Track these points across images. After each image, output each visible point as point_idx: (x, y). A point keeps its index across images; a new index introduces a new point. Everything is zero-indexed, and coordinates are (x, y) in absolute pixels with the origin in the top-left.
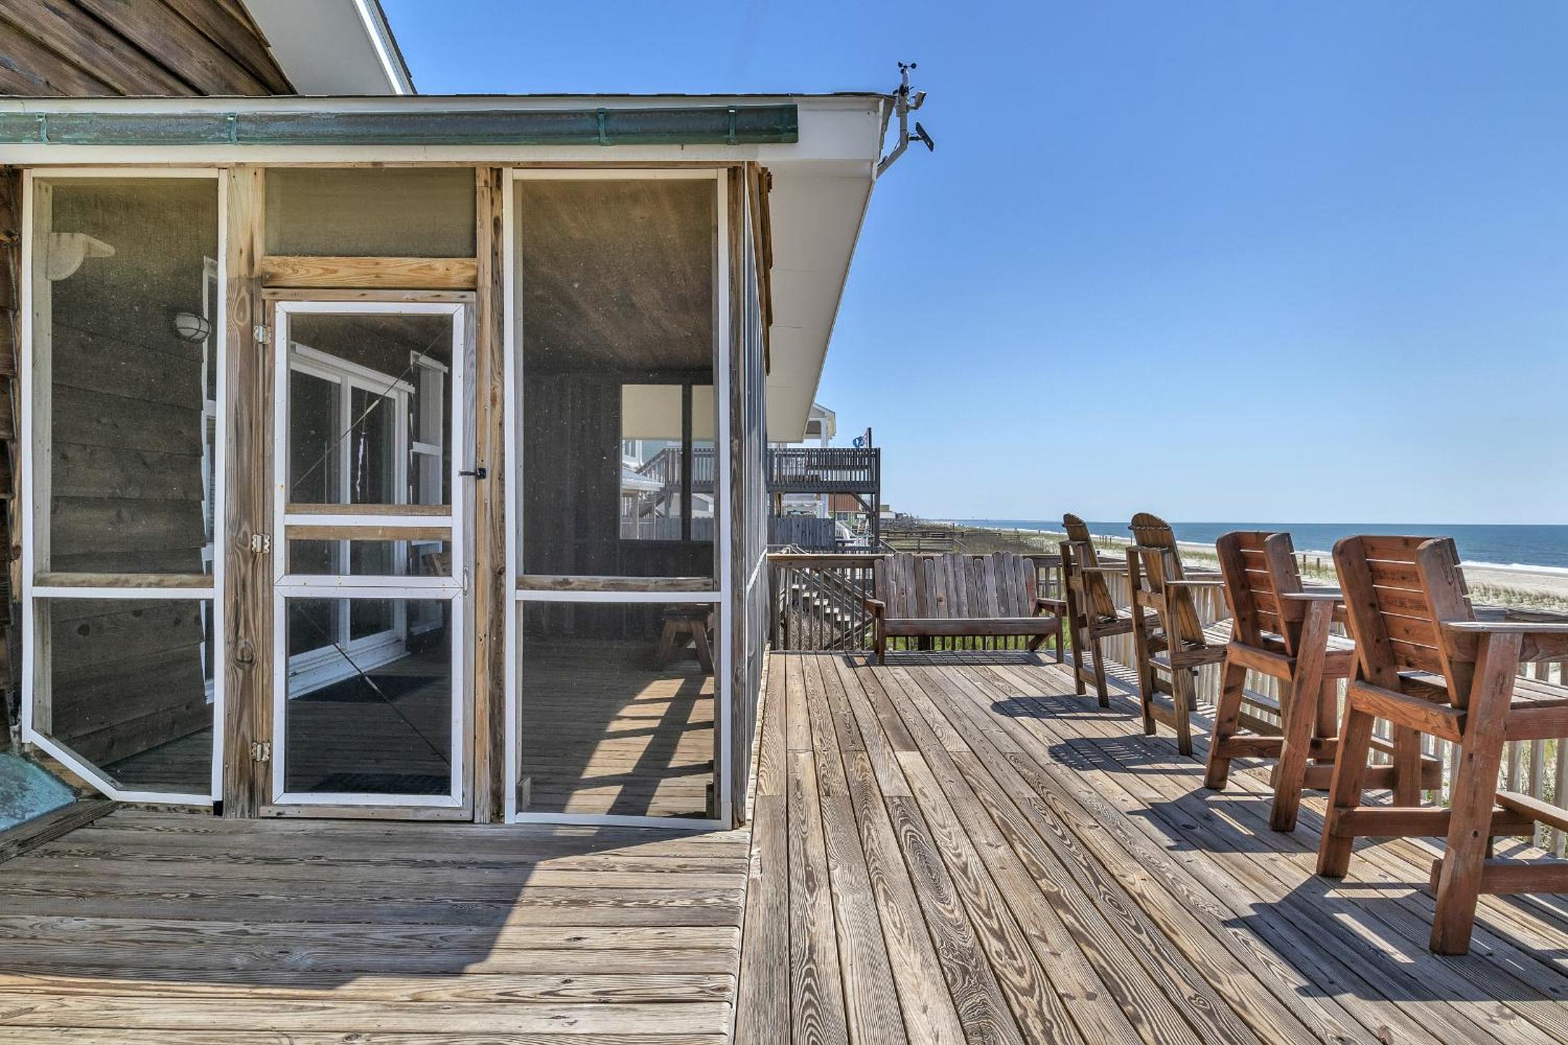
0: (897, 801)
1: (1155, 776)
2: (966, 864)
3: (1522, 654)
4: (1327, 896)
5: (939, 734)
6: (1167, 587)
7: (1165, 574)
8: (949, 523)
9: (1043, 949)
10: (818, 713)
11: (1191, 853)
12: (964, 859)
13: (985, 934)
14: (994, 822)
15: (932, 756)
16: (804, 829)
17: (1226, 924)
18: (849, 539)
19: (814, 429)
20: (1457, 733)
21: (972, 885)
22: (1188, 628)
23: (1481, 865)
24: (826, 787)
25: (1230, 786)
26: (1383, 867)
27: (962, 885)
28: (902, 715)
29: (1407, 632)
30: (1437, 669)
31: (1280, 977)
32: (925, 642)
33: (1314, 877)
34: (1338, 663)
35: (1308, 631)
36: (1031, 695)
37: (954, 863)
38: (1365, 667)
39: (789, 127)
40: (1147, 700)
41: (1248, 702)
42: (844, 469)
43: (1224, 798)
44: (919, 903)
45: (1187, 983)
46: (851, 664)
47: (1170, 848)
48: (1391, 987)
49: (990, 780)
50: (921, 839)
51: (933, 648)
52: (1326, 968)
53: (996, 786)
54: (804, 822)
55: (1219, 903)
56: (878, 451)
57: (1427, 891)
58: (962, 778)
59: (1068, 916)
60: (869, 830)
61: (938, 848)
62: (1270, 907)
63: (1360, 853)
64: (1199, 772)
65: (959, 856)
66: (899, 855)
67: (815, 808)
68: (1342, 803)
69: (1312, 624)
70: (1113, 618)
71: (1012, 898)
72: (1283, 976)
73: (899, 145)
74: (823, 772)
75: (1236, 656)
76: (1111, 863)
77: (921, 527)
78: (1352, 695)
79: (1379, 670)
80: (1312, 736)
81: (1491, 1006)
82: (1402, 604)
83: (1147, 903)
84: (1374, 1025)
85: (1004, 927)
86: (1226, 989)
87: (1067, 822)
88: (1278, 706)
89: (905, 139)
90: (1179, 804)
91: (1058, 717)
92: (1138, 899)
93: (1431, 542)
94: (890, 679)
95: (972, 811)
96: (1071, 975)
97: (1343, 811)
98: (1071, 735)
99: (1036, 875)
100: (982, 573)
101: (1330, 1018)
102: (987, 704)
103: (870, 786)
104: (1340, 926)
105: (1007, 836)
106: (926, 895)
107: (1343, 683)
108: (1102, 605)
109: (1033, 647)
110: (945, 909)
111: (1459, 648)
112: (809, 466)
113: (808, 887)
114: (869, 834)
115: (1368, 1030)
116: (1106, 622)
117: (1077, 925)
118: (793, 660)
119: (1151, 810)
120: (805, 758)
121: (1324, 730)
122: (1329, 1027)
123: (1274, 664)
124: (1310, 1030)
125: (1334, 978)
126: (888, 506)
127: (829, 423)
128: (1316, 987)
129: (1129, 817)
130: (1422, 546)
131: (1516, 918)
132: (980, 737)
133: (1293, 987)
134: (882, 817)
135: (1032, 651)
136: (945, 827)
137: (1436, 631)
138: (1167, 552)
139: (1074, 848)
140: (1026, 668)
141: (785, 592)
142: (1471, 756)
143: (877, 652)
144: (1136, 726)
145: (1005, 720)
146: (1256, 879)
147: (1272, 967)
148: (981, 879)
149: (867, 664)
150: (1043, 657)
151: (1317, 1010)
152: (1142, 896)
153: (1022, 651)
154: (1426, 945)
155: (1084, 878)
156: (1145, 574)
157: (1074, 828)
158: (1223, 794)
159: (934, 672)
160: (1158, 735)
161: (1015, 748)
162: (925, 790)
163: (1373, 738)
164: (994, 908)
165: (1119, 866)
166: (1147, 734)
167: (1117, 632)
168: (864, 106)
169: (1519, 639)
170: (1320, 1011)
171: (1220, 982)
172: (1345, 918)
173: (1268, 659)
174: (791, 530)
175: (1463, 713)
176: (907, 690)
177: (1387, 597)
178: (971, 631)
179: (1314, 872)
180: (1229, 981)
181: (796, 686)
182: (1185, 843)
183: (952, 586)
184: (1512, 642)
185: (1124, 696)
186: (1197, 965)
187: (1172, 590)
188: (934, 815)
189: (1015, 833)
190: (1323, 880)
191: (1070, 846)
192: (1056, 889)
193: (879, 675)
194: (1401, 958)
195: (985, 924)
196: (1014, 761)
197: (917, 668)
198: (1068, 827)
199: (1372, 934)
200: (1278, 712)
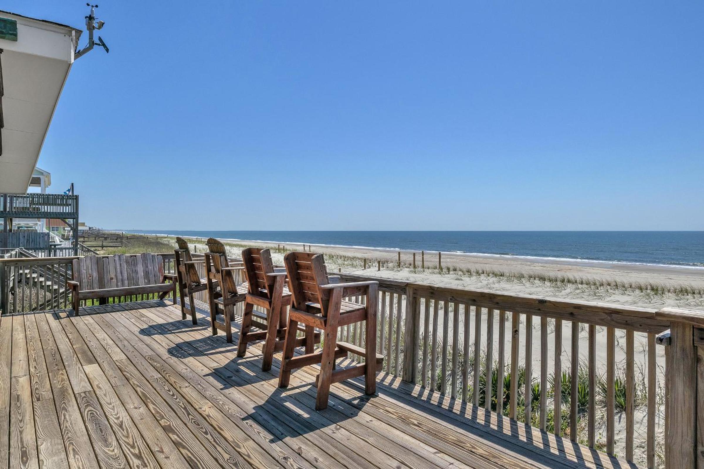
0: (83, 395)
1: (216, 355)
2: (122, 422)
3: (343, 294)
4: (282, 396)
5: (109, 351)
6: (222, 271)
7: (221, 265)
8: (121, 232)
9: (160, 456)
10: (34, 350)
11: (230, 389)
12: (121, 419)
13: (131, 458)
14: (138, 395)
15: (105, 365)
16: (21, 425)
17: (243, 419)
18: (58, 243)
19: (36, 182)
20: (324, 327)
21: (125, 433)
22: (230, 287)
23: (331, 374)
24: (37, 396)
25: (247, 354)
26: (301, 378)
27: (119, 434)
28: (88, 344)
29: (309, 288)
30: (318, 302)
31: (263, 437)
32: (103, 300)
33: (277, 389)
34: (286, 300)
35: (276, 288)
36: (160, 323)
37: (115, 423)
38: (295, 303)
39: (10, 32)
40: (214, 319)
41: (255, 316)
42: (55, 205)
43: (244, 360)
44: (94, 451)
45: (227, 453)
46: (57, 317)
47: (221, 389)
48: (302, 429)
49: (136, 372)
50: (96, 413)
51: (108, 303)
52: (280, 428)
53: (140, 375)
54: (21, 421)
55: (241, 411)
56: (77, 197)
57: (314, 385)
58: (122, 374)
59: (174, 436)
60: (65, 416)
61: (106, 417)
62: (261, 407)
63: (293, 374)
64: (235, 350)
65: (118, 418)
66: (83, 427)
67: (29, 409)
68: (287, 357)
69: (277, 285)
70: (199, 283)
71: (146, 434)
72: (264, 437)
73: (88, 46)
74: (36, 387)
75: (250, 299)
76: (195, 403)
77: (104, 234)
78: (291, 314)
79: (300, 304)
80: (278, 328)
81: (333, 426)
82: (307, 278)
83: (211, 419)
84: (296, 447)
85: (141, 451)
86: (243, 450)
87: (175, 387)
88: (266, 316)
89: (92, 44)
90: (226, 367)
91: (173, 333)
92: (207, 418)
93: (316, 256)
94: (82, 324)
95: (126, 392)
96: (174, 466)
97: (287, 361)
98: (179, 341)
99: (158, 419)
100: (135, 265)
101: (281, 450)
102: (136, 330)
103: (67, 389)
104: (286, 408)
105: (145, 401)
106: (99, 446)
107: (289, 307)
108: (194, 278)
109: (162, 297)
110: (109, 450)
111: (325, 295)
112: (32, 203)
113: (22, 461)
114: (65, 418)
115: (294, 451)
116: (196, 286)
117: (178, 439)
118: (18, 319)
119: (214, 372)
120: (24, 381)
121: (282, 325)
122: (280, 454)
123: (263, 302)
124: (274, 458)
125: (283, 432)
126: (84, 223)
127: (47, 179)
128: (277, 438)
129: (204, 378)
130: (313, 257)
131: (342, 389)
132: (133, 349)
133: (268, 440)
134: (73, 406)
135: (161, 299)
136: (110, 404)
137: (317, 289)
138: (222, 255)
139: (178, 399)
140: (158, 309)
141: (14, 276)
142: (328, 334)
143: (74, 308)
144: (208, 332)
145: (146, 338)
146: (256, 395)
147: (260, 434)
148: (130, 428)
149: (68, 316)
150: (167, 302)
151: (277, 449)
152: (209, 416)
153: (156, 299)
154: (314, 408)
155: (183, 414)
156: (213, 264)
157: (179, 389)
158: (244, 358)
159: (108, 317)
160: (218, 335)
161: (150, 353)
162: (100, 385)
163: (299, 326)
164: (136, 442)
165: (198, 404)
166: (214, 335)
167: (201, 290)
168: (62, 31)
169: (342, 289)
170: (278, 449)
171: (240, 448)
172: (288, 404)
173: (261, 301)
174: (19, 239)
175: (326, 318)
176: (91, 329)
177: (302, 275)
178: (129, 293)
179: (277, 387)
180: (244, 446)
181: (19, 337)
182: (228, 385)
183: (119, 270)
184: (340, 291)
185: (204, 318)
186: (231, 443)
187: (224, 271)
188: (105, 398)
189: (149, 399)
190: (280, 389)
191: (176, 399)
192: (169, 423)
193: (75, 323)
194: (306, 416)
195: (131, 452)
196: (150, 360)
197: (98, 315)
198: (176, 389)
199: (297, 408)
200: (266, 319)
